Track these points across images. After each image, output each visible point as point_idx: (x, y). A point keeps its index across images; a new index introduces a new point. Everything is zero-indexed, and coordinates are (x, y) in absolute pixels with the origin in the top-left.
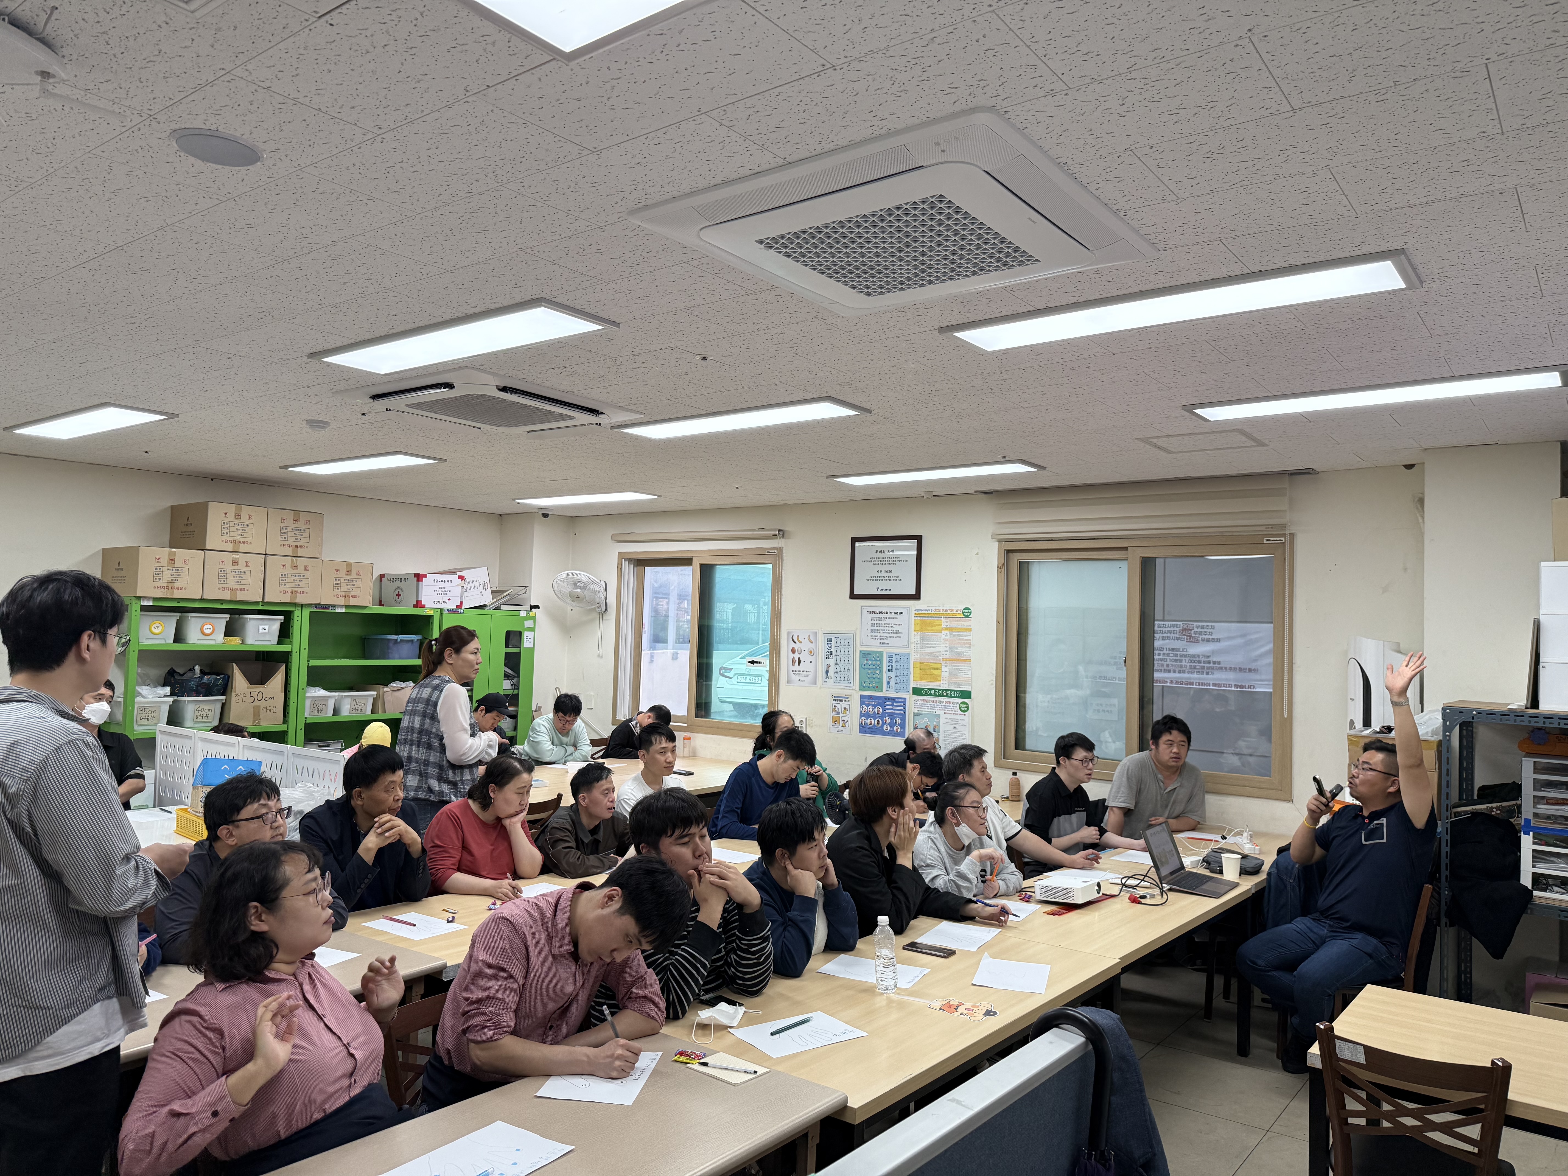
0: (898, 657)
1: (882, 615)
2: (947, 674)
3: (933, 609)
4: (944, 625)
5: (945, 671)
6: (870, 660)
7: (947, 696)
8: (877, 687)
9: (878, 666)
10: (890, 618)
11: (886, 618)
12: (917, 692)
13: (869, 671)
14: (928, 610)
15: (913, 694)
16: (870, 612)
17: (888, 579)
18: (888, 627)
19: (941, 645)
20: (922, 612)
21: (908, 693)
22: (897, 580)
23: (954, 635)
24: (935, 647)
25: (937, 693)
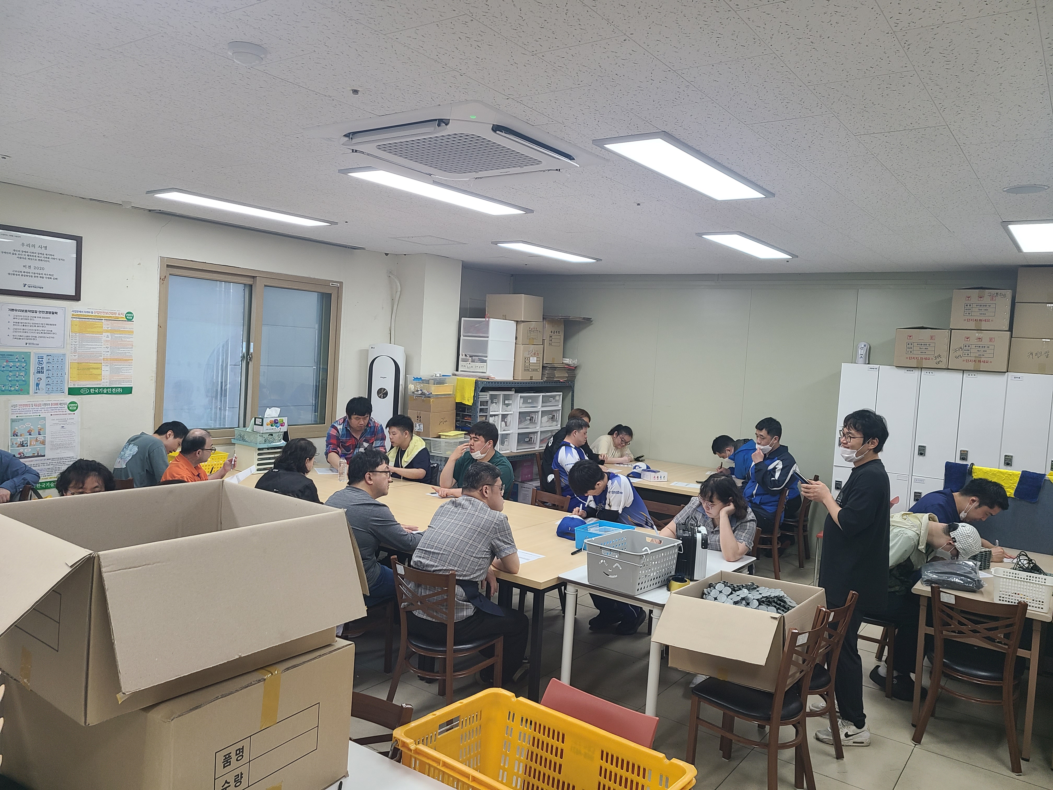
0: (49, 357)
1: (28, 314)
2: (108, 373)
3: (94, 310)
4: (105, 327)
5: (106, 370)
6: (11, 362)
7: (107, 393)
8: (21, 390)
9: (23, 368)
10: (40, 317)
11: (35, 317)
12: (73, 391)
13: (11, 374)
14: (88, 312)
15: (69, 394)
16: (13, 310)
17: (39, 276)
18: (38, 326)
19: (102, 345)
20: (82, 313)
21: (63, 393)
22: (51, 278)
23: (115, 337)
24: (95, 348)
25: (96, 391)
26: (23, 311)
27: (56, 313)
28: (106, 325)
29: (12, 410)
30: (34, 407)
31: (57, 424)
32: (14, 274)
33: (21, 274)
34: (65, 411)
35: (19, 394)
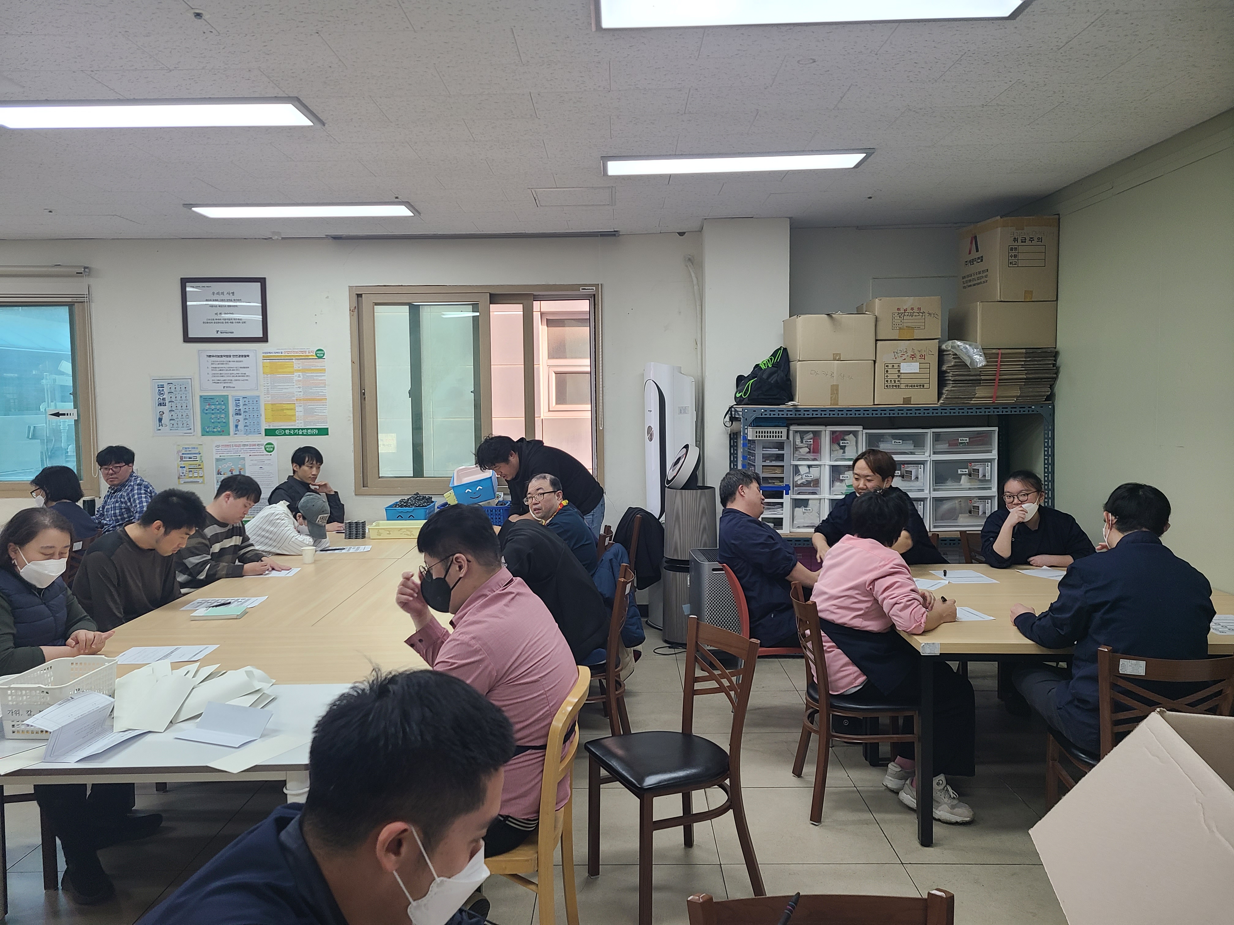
0: (245, 399)
1: (224, 359)
2: (301, 414)
3: (283, 351)
5: (299, 411)
6: (213, 405)
7: (303, 435)
8: (223, 431)
9: (223, 410)
10: (234, 361)
11: (230, 362)
12: (269, 432)
13: (213, 416)
14: (277, 353)
15: (266, 435)
16: (210, 356)
17: (229, 321)
18: (233, 370)
19: (294, 386)
20: (271, 354)
21: (260, 435)
22: (240, 322)
23: (307, 376)
24: (287, 389)
25: (292, 432)
26: (218, 356)
27: (248, 356)
28: (297, 364)
29: (216, 450)
30: (234, 448)
31: (256, 465)
32: (208, 323)
33: (213, 321)
34: (263, 452)
35: (221, 435)
